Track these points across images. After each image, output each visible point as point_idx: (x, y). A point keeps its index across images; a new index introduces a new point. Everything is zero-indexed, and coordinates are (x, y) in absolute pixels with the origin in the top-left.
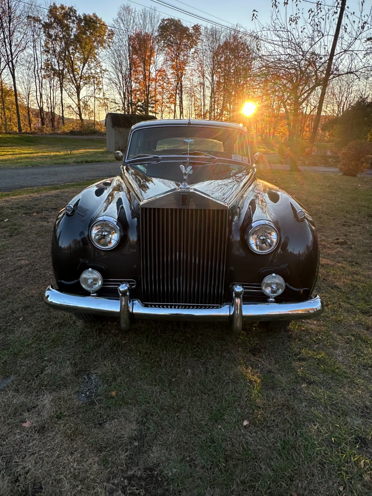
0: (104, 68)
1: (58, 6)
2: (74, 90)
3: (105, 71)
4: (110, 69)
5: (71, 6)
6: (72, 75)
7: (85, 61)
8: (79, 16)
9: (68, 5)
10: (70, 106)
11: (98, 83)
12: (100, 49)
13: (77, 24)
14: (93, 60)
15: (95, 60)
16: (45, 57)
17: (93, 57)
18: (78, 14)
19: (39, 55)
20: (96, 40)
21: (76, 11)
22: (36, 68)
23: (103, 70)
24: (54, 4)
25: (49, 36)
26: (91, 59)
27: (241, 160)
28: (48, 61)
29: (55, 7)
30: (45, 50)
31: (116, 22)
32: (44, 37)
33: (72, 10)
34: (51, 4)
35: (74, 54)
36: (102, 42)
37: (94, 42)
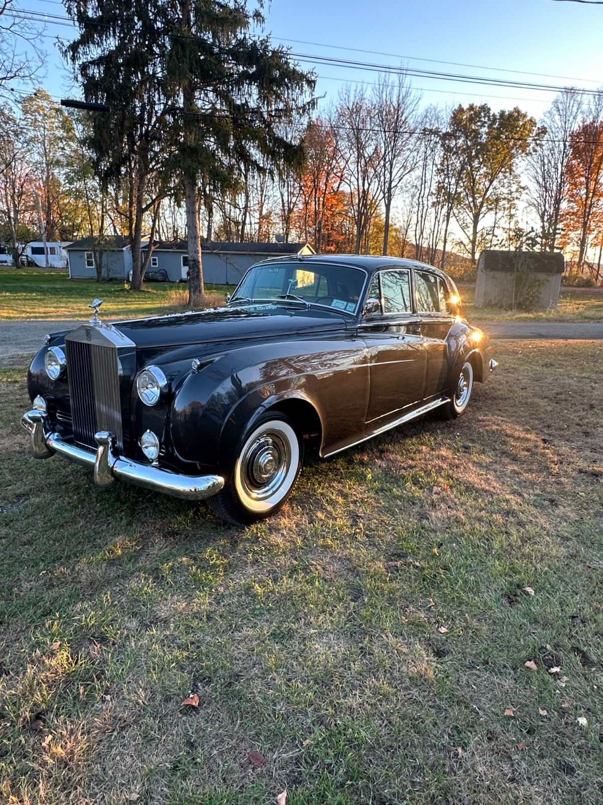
0: (522, 185)
1: (465, 107)
2: (469, 219)
3: (524, 188)
4: (533, 186)
5: (483, 104)
6: (471, 199)
7: (492, 177)
8: (494, 115)
9: (478, 104)
10: (462, 242)
11: (511, 207)
12: (520, 158)
13: (488, 127)
14: (507, 174)
15: (510, 174)
16: (437, 178)
17: (507, 170)
18: (492, 113)
19: (428, 177)
20: (515, 144)
21: (489, 109)
22: (422, 195)
23: (521, 188)
24: (460, 105)
25: (448, 149)
26: (505, 172)
27: (343, 307)
28: (440, 183)
29: (461, 110)
30: (438, 170)
31: (548, 115)
32: (440, 153)
33: (485, 109)
34: (456, 107)
35: (479, 169)
36: (524, 147)
37: (512, 148)
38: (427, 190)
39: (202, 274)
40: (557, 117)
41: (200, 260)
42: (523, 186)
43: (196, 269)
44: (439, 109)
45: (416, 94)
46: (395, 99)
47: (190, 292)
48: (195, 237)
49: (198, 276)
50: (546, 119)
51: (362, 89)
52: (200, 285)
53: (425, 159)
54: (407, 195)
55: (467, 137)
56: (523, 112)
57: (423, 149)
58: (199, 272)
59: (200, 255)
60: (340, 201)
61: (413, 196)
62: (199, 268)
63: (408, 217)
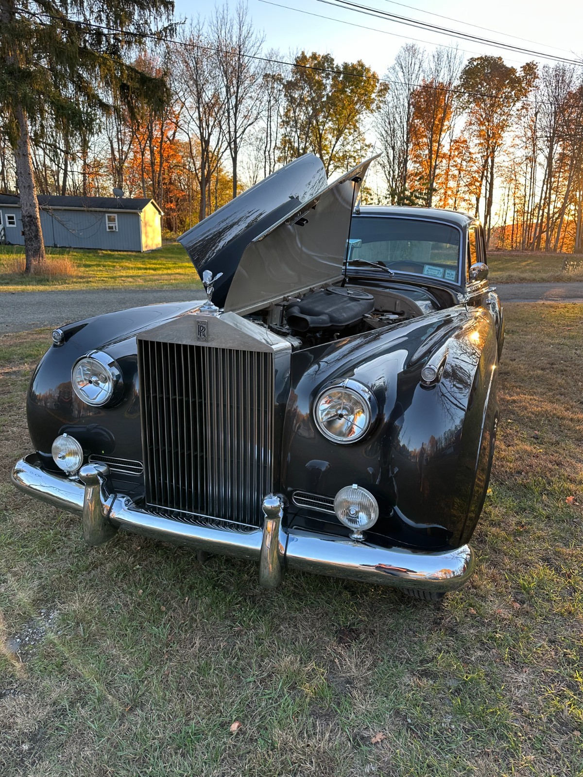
1: (308, 55)
3: (369, 146)
4: (377, 143)
5: (326, 54)
7: (339, 133)
8: (337, 67)
12: (364, 114)
13: (332, 79)
14: (352, 131)
15: (355, 131)
16: (282, 131)
17: (352, 127)
18: (335, 63)
19: (274, 129)
20: (359, 100)
21: (333, 60)
22: (268, 148)
23: (366, 146)
24: (303, 53)
25: (292, 100)
26: (350, 129)
27: (440, 276)
28: (286, 136)
29: (303, 58)
30: (283, 121)
31: (392, 70)
32: (284, 102)
33: (328, 59)
34: (299, 55)
35: (324, 123)
36: (367, 103)
37: (356, 103)
38: (273, 145)
39: (41, 234)
40: (401, 74)
41: (38, 216)
42: (367, 144)
43: (33, 228)
44: (280, 55)
45: (259, 36)
46: (235, 39)
47: (27, 256)
48: (29, 186)
49: (37, 236)
50: (390, 75)
51: (198, 23)
52: (40, 247)
53: (269, 110)
54: (251, 148)
55: (311, 88)
56: (367, 66)
57: (266, 98)
58: (37, 231)
59: (37, 209)
60: (176, 151)
61: (258, 149)
62: (37, 226)
63: (254, 172)
